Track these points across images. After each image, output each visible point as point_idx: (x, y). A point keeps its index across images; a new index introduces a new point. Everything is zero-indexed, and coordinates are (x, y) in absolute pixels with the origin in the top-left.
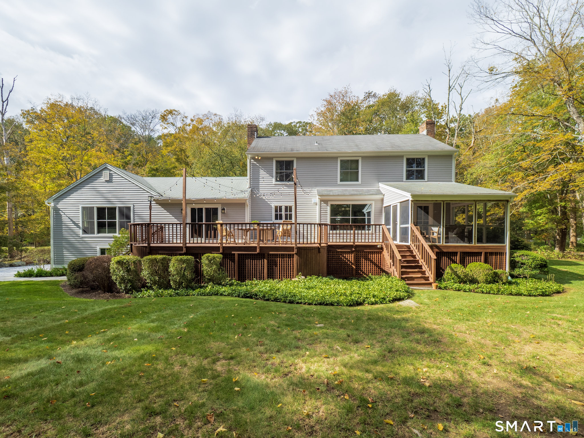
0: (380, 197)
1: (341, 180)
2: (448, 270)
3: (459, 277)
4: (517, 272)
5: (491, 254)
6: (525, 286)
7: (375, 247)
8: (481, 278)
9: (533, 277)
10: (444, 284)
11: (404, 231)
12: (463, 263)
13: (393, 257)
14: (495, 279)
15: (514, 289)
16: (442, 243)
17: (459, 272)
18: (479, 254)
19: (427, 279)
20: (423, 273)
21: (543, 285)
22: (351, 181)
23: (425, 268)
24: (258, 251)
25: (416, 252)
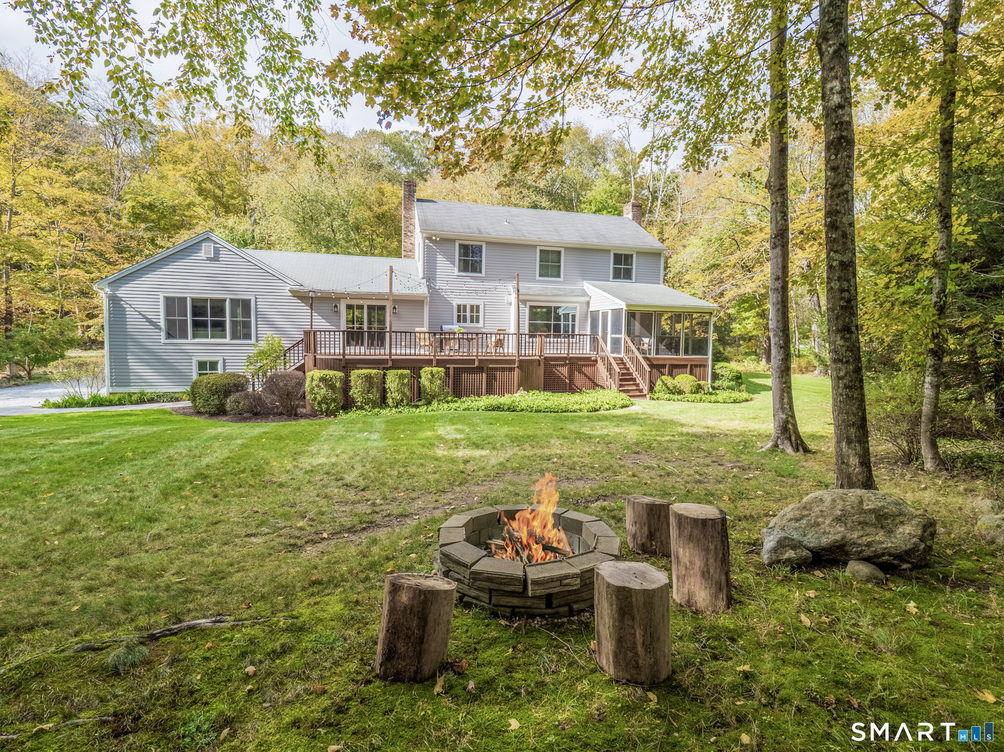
0: (587, 299)
1: (540, 276)
2: (659, 382)
3: (668, 388)
4: (717, 383)
5: (696, 366)
6: (722, 395)
7: (589, 359)
8: (687, 389)
9: (729, 388)
10: (656, 396)
11: (616, 342)
12: (671, 374)
13: (610, 369)
14: (698, 389)
15: (713, 398)
16: (653, 355)
17: (669, 384)
18: (685, 366)
19: (641, 391)
20: (637, 385)
21: (736, 395)
22: (552, 276)
23: (639, 380)
24: (476, 364)
25: (629, 364)
